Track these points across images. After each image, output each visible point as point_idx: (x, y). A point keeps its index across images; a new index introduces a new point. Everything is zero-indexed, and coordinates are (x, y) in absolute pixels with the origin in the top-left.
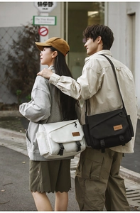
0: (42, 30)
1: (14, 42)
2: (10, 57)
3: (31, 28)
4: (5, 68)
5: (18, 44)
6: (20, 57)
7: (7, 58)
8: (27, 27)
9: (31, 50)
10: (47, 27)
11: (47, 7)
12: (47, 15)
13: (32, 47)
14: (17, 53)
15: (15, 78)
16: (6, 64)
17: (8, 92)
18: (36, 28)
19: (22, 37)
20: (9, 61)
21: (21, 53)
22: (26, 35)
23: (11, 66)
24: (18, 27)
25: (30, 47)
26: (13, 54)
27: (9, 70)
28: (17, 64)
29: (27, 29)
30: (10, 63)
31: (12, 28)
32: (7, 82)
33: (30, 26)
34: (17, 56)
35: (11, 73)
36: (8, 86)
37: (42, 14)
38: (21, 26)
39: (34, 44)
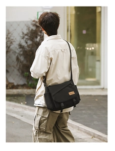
1: (23, 33)
2: (21, 46)
3: (37, 22)
4: (16, 55)
5: (26, 35)
6: (28, 46)
7: (18, 47)
8: (34, 21)
13: (39, 37)
14: (27, 43)
15: (25, 62)
16: (17, 51)
17: (19, 74)
19: (30, 29)
20: (21, 49)
21: (30, 42)
22: (34, 28)
23: (21, 53)
24: (28, 21)
25: (37, 38)
26: (24, 44)
27: (19, 57)
28: (26, 52)
29: (34, 23)
30: (21, 51)
31: (23, 22)
32: (18, 66)
34: (26, 45)
35: (22, 58)
36: (18, 70)
38: (29, 20)
39: (40, 36)
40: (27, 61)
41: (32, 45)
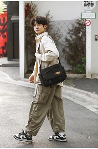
0: (86, 22)
1: (69, 29)
2: (67, 40)
3: (80, 21)
4: (63, 47)
5: (71, 31)
6: (73, 40)
7: (64, 40)
9: (80, 35)
10: (90, 20)
11: (90, 7)
12: (90, 12)
13: (81, 33)
14: (71, 37)
15: (70, 53)
16: (64, 44)
17: (65, 62)
18: (83, 21)
19: (74, 27)
20: (66, 43)
21: (74, 37)
22: (77, 26)
23: (67, 45)
24: (72, 20)
25: (79, 33)
26: (69, 38)
27: (65, 48)
28: (71, 44)
29: (78, 21)
31: (68, 21)
32: (65, 56)
33: (80, 19)
34: (71, 39)
35: (67, 50)
36: (65, 59)
37: (87, 12)
39: (82, 31)
40: (72, 52)
41: (76, 39)
